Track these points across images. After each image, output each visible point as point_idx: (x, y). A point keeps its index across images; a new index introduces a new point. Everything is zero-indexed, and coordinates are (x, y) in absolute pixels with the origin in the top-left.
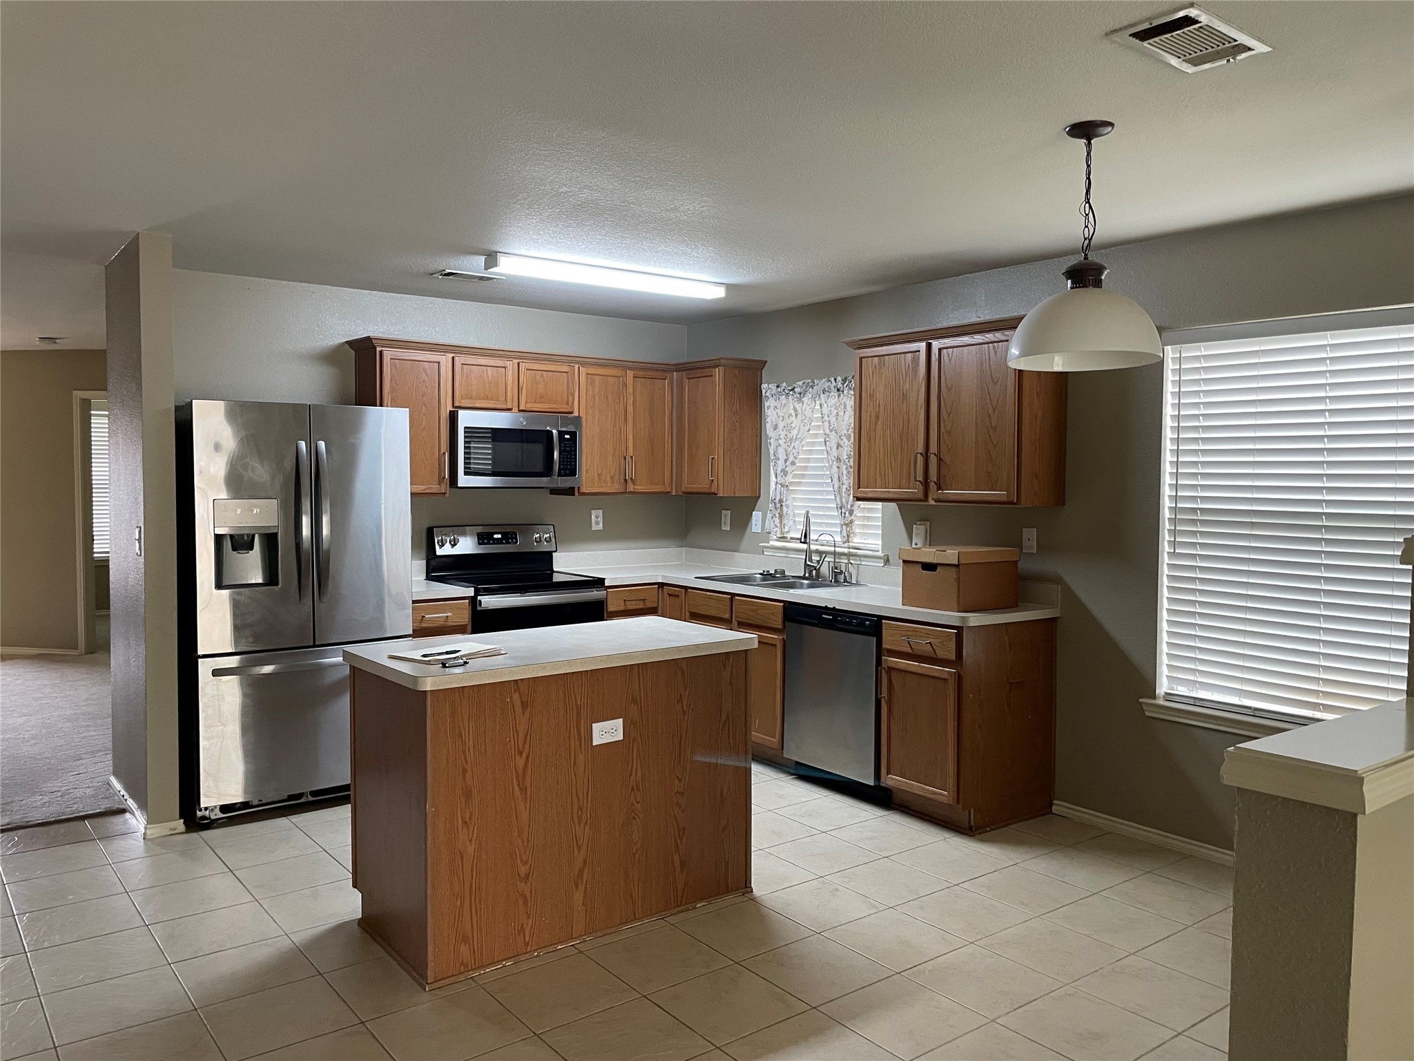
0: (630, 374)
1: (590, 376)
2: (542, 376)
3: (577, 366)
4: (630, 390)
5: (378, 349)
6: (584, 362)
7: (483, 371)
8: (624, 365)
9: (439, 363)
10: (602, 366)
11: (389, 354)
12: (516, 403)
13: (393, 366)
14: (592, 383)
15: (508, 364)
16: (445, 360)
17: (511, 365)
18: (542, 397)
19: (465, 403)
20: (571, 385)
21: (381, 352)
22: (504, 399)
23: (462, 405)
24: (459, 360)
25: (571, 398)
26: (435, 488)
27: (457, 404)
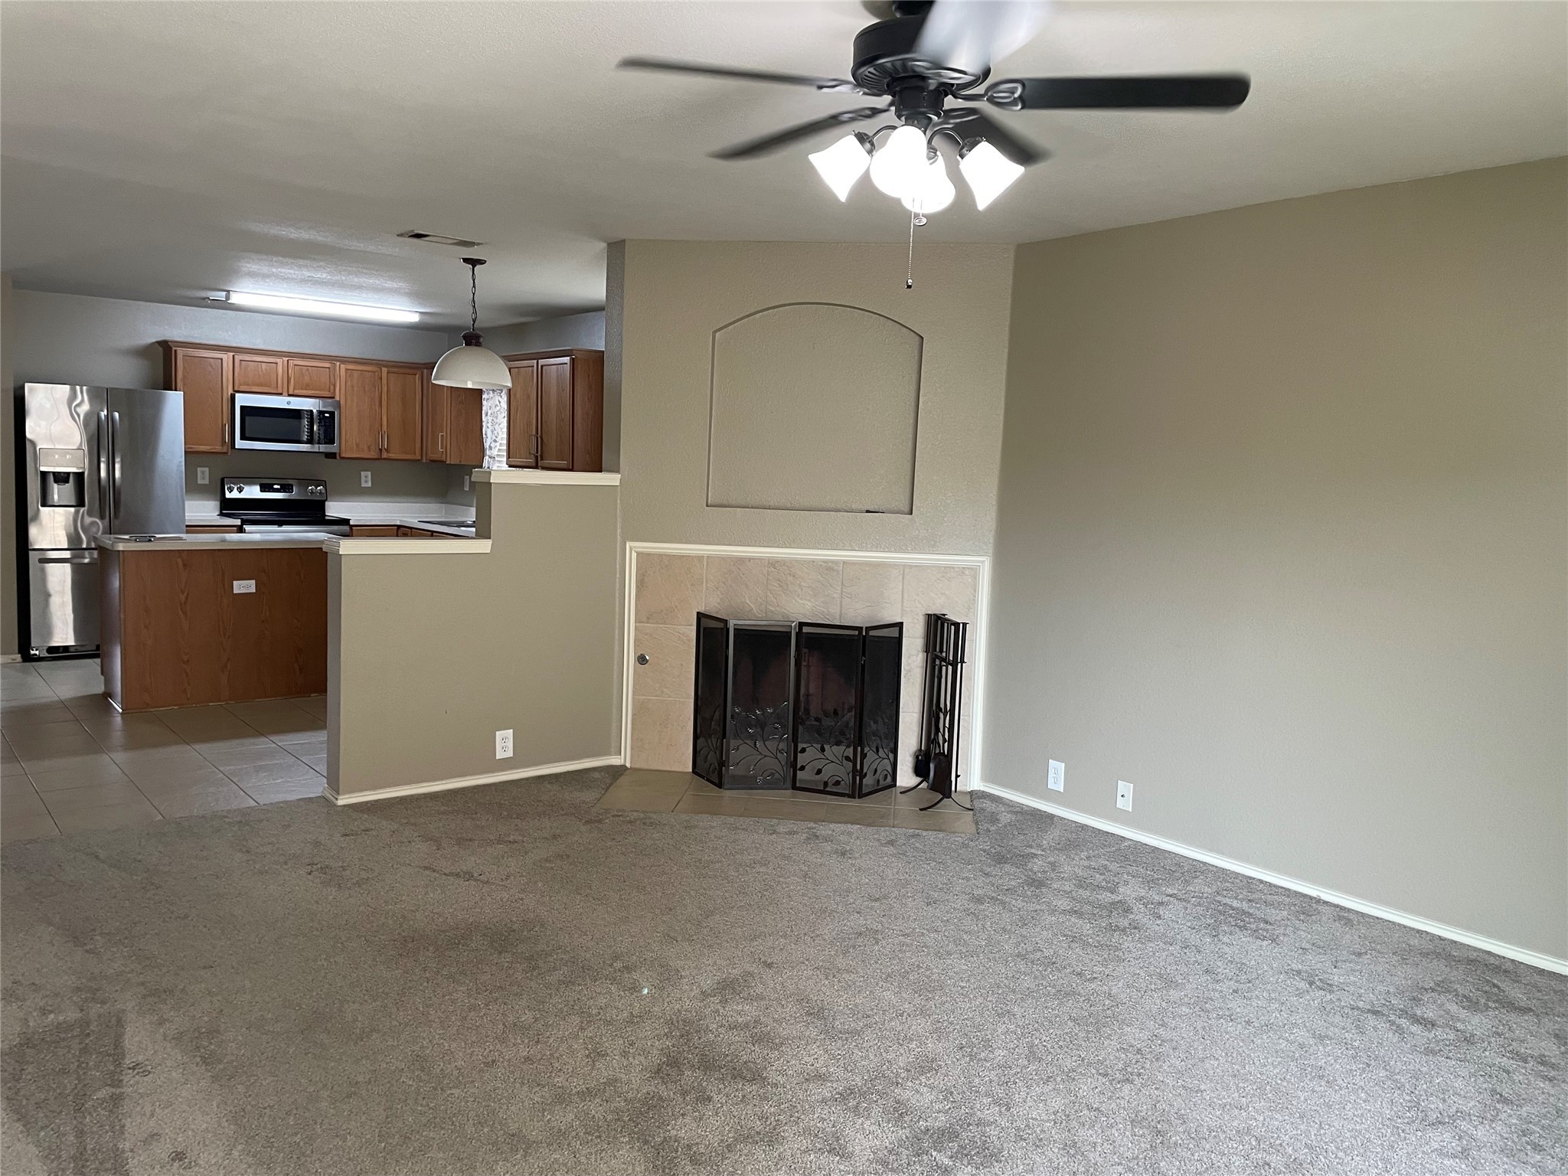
0: (385, 370)
1: (349, 372)
2: (308, 370)
3: (338, 363)
4: (384, 382)
5: (174, 349)
6: (343, 360)
7: (258, 365)
8: (379, 364)
9: (222, 359)
10: (360, 363)
11: (181, 352)
12: (285, 389)
13: (184, 361)
14: (351, 376)
15: (278, 360)
16: (227, 357)
17: (281, 362)
18: (307, 385)
19: (242, 388)
20: (332, 379)
21: (176, 351)
22: (275, 386)
23: (241, 390)
24: (238, 358)
25: (332, 387)
26: (218, 448)
27: (236, 389)
